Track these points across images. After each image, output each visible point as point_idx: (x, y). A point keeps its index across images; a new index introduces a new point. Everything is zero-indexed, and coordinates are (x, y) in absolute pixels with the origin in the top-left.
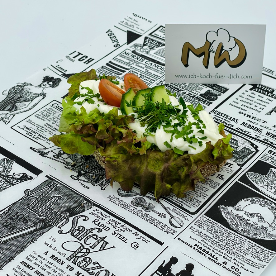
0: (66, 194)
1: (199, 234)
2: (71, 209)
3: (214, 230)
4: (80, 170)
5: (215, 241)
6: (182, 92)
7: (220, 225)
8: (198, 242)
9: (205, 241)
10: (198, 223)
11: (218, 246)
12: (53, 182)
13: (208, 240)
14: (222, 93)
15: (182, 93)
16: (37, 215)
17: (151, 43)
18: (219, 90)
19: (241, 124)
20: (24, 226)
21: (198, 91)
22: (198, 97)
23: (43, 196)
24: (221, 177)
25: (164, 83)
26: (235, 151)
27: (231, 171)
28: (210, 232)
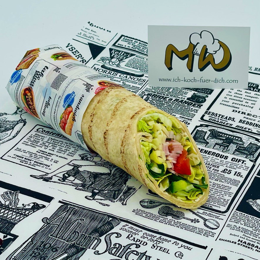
0: (88, 216)
1: (239, 229)
2: (98, 229)
3: (251, 223)
4: (92, 189)
5: (256, 233)
6: (168, 99)
7: (255, 217)
8: (241, 237)
9: (246, 235)
10: (233, 219)
12: (69, 206)
13: (249, 234)
14: (208, 94)
16: (65, 241)
17: (118, 55)
18: (205, 92)
20: (55, 255)
21: (183, 95)
22: (186, 101)
23: (63, 221)
24: (239, 175)
25: (146, 93)
26: (242, 148)
27: (247, 168)
28: (249, 225)
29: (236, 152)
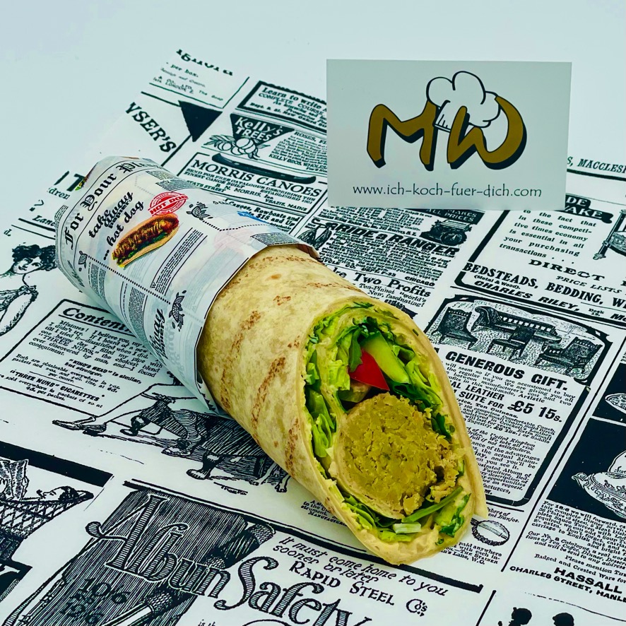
0: (195, 517)
1: (555, 543)
2: (222, 547)
3: (584, 530)
4: (203, 453)
5: (597, 553)
6: (375, 235)
7: (593, 516)
8: (561, 562)
9: (574, 557)
10: (540, 520)
11: (607, 562)
12: (149, 495)
13: (581, 554)
14: (471, 223)
15: (377, 238)
16: (143, 578)
17: (253, 131)
18: (463, 218)
19: (548, 289)
20: (120, 610)
21: (412, 226)
22: (418, 241)
23: (137, 531)
24: (552, 414)
25: (324, 222)
26: (557, 350)
27: (569, 398)
28: (579, 534)
29: (543, 361)
